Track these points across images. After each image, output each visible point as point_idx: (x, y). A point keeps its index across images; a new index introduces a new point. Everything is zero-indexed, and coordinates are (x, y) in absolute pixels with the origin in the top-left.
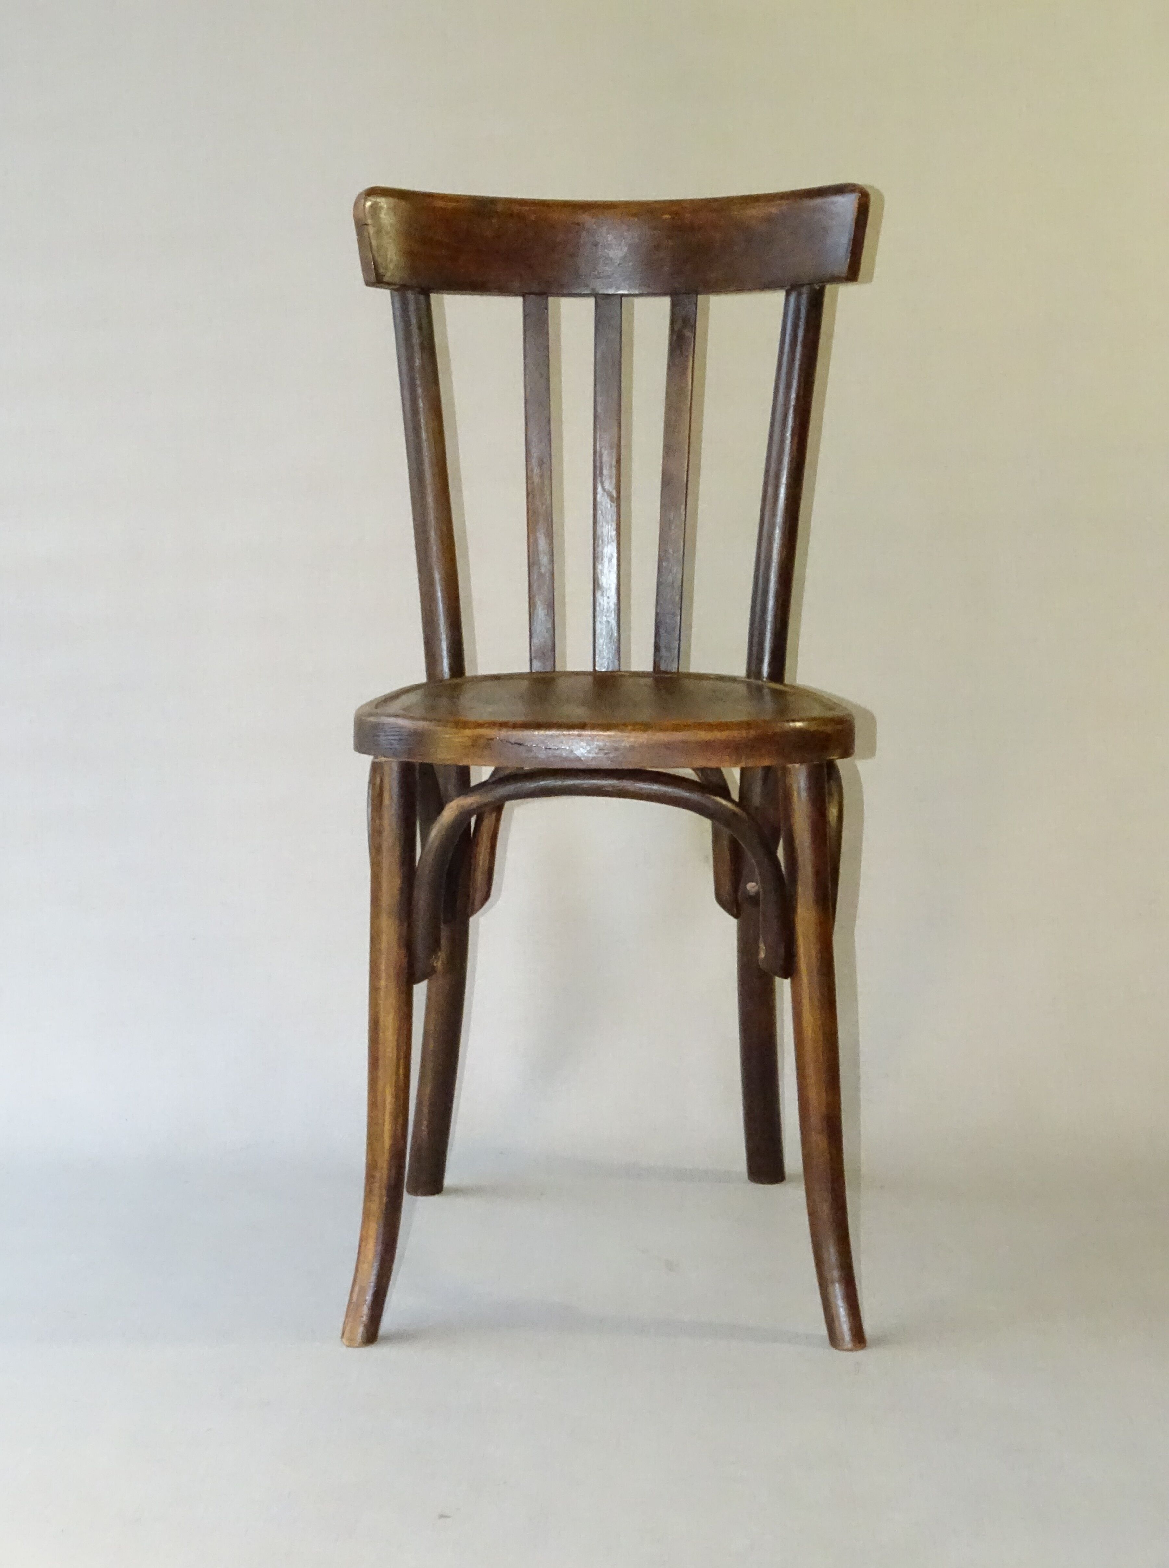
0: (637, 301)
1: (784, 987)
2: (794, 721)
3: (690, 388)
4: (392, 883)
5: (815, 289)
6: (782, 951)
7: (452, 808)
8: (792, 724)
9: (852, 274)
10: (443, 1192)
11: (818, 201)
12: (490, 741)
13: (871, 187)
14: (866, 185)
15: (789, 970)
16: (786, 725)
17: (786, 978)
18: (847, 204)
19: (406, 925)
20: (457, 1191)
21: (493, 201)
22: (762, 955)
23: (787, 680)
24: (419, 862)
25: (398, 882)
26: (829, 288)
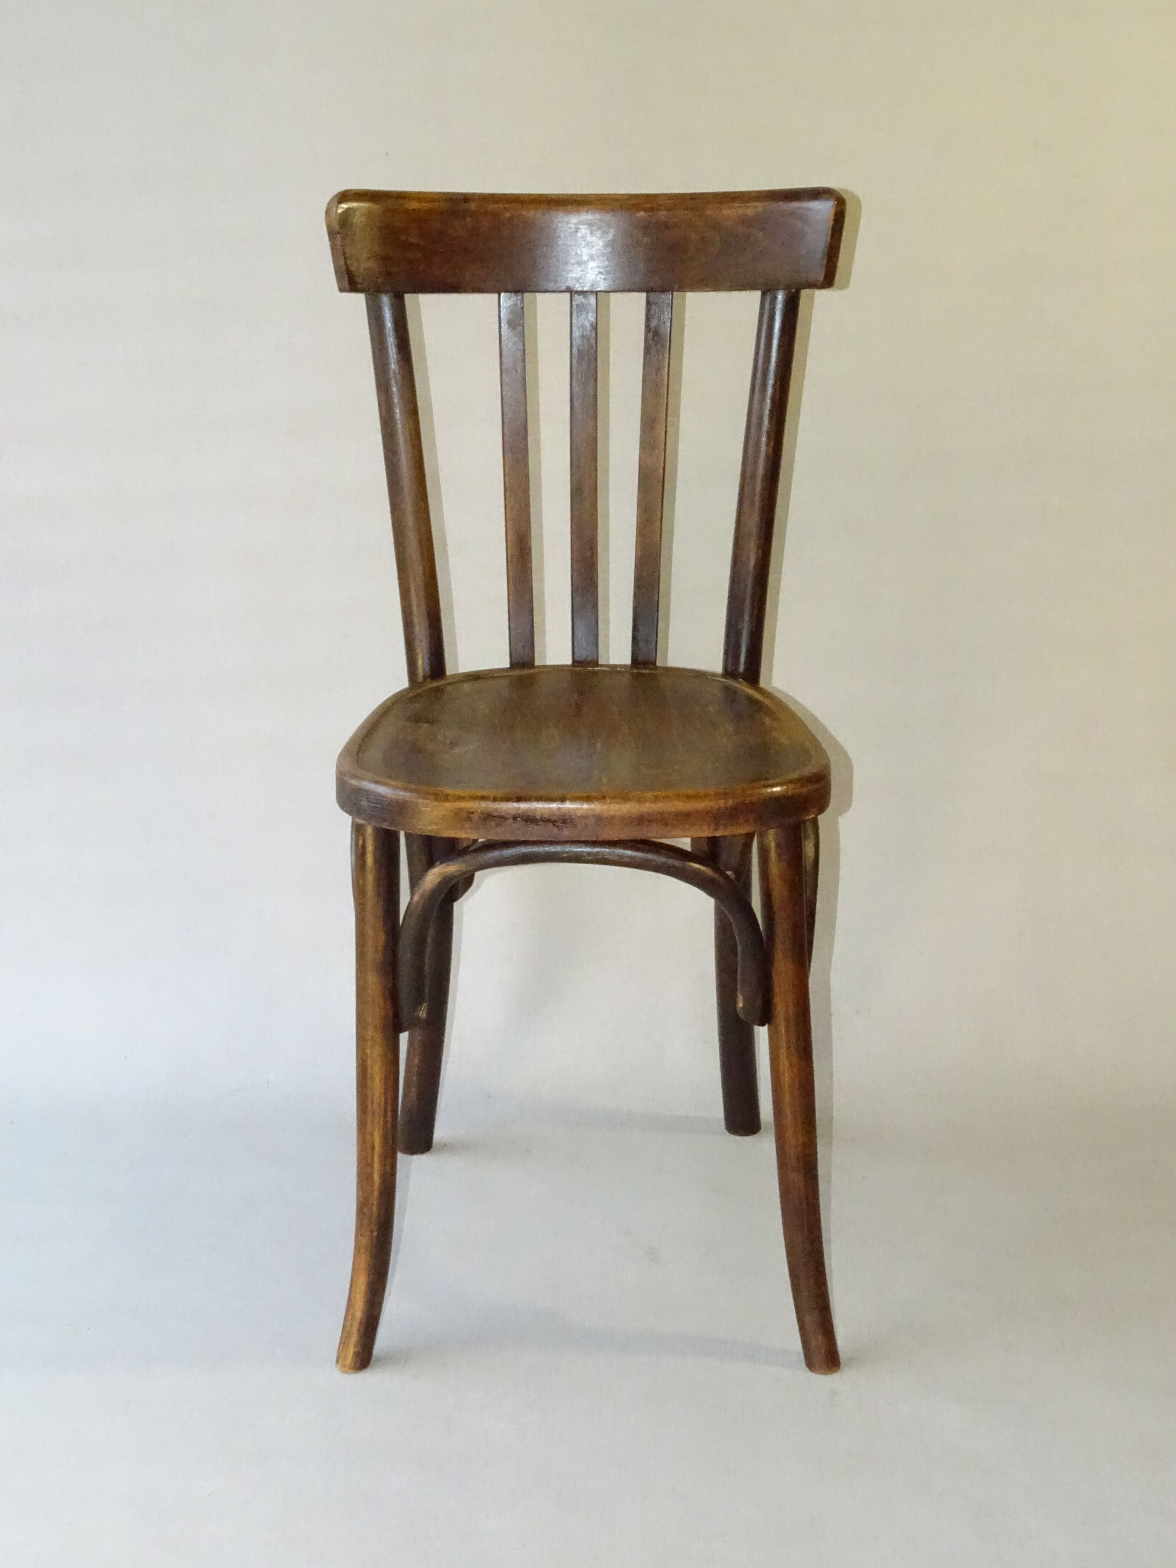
0: (614, 297)
1: (762, 1034)
2: (772, 786)
3: (666, 382)
4: (377, 938)
5: (792, 292)
6: (759, 1002)
7: (434, 874)
8: (769, 790)
9: (828, 281)
10: (432, 1150)
11: (794, 205)
12: (471, 815)
13: (847, 191)
14: (843, 190)
15: (766, 1018)
16: (763, 791)
17: (763, 1025)
18: (824, 209)
19: (391, 978)
20: (446, 1147)
21: (466, 198)
22: (740, 1005)
23: (763, 684)
24: (403, 921)
25: (382, 938)
26: (804, 293)
